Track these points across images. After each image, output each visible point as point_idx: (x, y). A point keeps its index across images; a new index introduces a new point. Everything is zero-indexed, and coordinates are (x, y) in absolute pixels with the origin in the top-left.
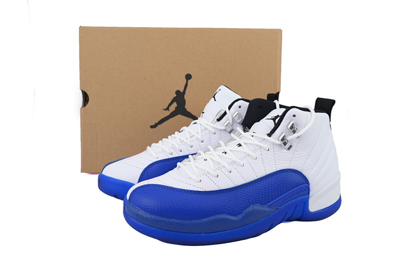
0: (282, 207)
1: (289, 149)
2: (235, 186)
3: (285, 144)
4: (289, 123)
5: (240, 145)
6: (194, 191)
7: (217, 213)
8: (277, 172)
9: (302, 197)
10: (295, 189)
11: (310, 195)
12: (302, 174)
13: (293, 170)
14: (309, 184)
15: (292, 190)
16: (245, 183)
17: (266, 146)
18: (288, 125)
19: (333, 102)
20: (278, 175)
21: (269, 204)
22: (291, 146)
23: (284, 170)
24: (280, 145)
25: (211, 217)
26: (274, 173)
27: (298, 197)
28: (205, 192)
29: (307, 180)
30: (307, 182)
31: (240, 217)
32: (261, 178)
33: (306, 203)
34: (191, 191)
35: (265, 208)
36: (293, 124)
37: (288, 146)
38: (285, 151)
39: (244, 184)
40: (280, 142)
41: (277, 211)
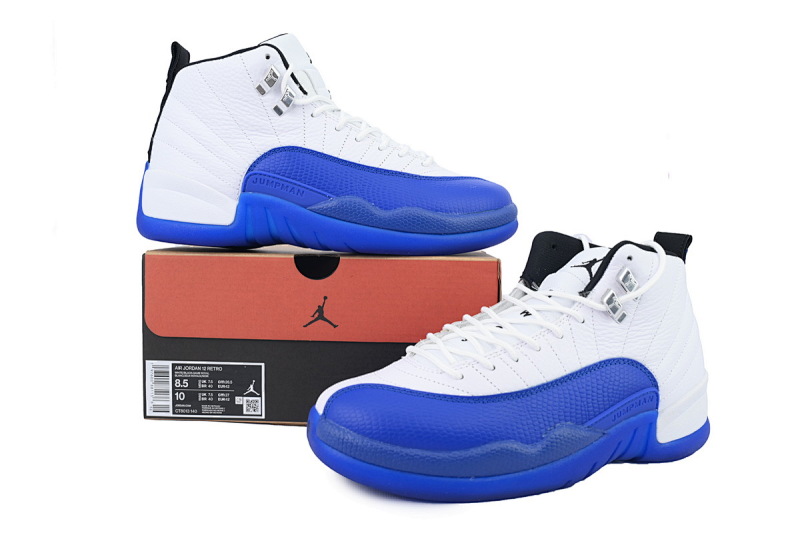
0: (611, 431)
1: (620, 320)
2: (526, 387)
3: (614, 310)
4: (621, 271)
5: (527, 314)
6: (452, 397)
7: (495, 439)
8: (600, 362)
9: (646, 413)
10: (634, 396)
11: (660, 409)
12: (645, 369)
13: (629, 360)
14: (657, 386)
15: (629, 399)
16: (545, 382)
17: (579, 313)
18: (619, 274)
19: (688, 240)
20: (603, 370)
21: (589, 423)
22: (624, 316)
23: (614, 359)
24: (606, 313)
25: (487, 445)
26: (596, 365)
27: (640, 413)
28: (473, 398)
29: (655, 381)
30: (655, 384)
31: (539, 447)
32: (572, 374)
33: (651, 425)
34: (445, 396)
35: (582, 432)
36: (628, 273)
37: (618, 315)
38: (614, 324)
39: (543, 385)
40: (604, 307)
41: (605, 437)
